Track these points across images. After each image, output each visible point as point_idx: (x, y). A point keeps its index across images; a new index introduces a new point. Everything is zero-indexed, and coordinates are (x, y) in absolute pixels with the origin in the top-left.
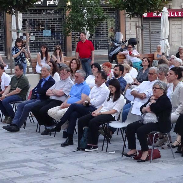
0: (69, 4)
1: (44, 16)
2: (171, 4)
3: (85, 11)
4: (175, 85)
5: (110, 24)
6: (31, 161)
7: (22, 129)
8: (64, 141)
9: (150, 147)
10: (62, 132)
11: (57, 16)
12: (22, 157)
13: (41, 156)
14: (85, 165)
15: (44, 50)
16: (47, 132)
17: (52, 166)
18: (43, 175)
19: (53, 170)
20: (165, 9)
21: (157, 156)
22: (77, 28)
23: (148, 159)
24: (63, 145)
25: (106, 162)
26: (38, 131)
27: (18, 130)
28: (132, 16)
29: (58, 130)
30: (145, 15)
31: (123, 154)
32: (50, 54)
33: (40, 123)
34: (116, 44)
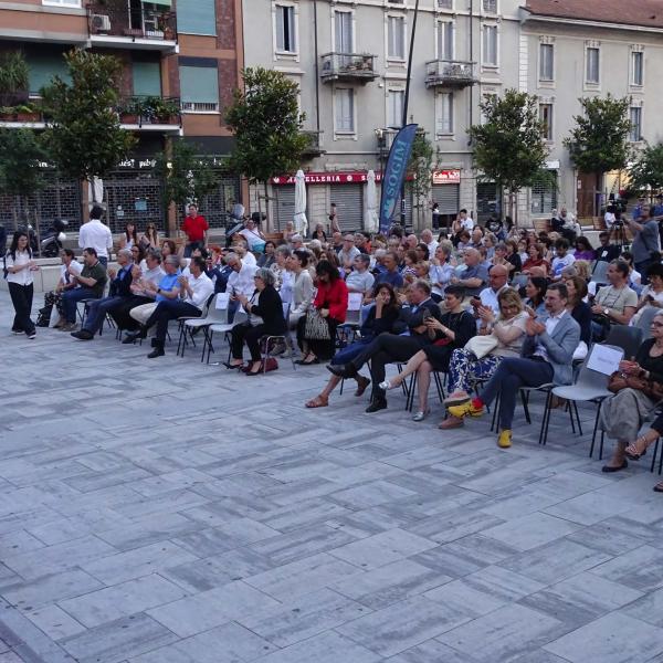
0: (169, 165)
1: (137, 182)
2: (310, 165)
3: (190, 175)
4: (298, 274)
5: (228, 193)
6: (106, 377)
7: (96, 336)
8: (152, 350)
9: (263, 356)
10: (149, 338)
11: (155, 183)
12: (94, 373)
13: (120, 371)
14: (178, 381)
15: (131, 228)
16: (130, 340)
17: (133, 383)
18: (120, 395)
19: (133, 389)
20: (300, 173)
21: (272, 367)
22: (181, 199)
23: (260, 371)
24: (151, 356)
25: (207, 376)
26: (118, 338)
27: (91, 338)
28: (254, 182)
29: (143, 335)
30: (277, 180)
31: (229, 366)
32: (140, 235)
33: (121, 328)
34: (235, 221)
